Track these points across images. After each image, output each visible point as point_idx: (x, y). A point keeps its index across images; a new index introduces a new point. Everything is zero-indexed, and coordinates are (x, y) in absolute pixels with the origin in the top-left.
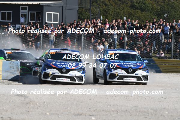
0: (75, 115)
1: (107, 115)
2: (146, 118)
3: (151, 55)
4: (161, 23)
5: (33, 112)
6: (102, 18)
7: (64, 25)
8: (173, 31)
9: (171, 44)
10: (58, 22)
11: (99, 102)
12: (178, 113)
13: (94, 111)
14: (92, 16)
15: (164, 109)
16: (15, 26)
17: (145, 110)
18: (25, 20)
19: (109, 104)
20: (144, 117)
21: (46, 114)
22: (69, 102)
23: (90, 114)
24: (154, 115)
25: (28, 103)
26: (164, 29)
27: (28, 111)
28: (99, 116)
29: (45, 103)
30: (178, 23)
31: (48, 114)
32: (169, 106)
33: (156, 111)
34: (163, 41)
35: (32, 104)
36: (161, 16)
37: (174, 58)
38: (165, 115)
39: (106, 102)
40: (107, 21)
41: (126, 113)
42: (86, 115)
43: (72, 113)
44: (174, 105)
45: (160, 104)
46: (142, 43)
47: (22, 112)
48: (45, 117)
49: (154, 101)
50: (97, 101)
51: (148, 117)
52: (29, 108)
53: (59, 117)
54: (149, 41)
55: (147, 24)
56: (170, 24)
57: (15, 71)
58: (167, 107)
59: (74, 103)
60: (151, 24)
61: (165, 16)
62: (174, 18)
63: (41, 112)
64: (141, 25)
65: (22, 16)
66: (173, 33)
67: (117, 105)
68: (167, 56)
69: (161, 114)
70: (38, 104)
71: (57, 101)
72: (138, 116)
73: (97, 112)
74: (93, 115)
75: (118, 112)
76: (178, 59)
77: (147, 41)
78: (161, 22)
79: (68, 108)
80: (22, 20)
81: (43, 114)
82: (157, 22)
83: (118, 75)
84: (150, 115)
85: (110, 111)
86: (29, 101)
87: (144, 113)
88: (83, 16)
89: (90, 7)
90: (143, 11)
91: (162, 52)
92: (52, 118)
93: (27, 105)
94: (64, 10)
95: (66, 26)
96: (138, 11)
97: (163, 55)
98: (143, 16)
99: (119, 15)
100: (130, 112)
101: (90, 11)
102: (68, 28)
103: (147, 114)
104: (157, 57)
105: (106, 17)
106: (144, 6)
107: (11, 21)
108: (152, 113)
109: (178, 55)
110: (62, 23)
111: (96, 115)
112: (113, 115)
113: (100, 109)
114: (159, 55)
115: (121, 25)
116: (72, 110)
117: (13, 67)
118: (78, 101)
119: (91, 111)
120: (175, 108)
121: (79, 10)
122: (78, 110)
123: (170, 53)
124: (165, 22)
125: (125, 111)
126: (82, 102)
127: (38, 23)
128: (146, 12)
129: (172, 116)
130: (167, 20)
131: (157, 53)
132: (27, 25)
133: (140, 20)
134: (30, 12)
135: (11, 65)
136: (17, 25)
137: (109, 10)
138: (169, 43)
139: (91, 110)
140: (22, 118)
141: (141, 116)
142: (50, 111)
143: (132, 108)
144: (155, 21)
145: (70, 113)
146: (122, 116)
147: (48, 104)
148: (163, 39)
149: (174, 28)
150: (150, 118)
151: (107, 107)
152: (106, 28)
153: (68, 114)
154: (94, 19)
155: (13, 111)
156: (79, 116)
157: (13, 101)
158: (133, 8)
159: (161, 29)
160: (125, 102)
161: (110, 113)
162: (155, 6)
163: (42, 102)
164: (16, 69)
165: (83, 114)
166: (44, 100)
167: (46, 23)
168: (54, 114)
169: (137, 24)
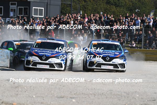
0: (58, 98)
1: (86, 97)
2: (120, 100)
3: (124, 45)
4: (133, 18)
5: (21, 95)
6: (81, 13)
7: (48, 18)
8: (143, 24)
9: (142, 36)
10: (43, 16)
11: (79, 87)
12: (147, 95)
13: (75, 94)
14: (73, 10)
15: (135, 92)
16: (6, 20)
17: (119, 93)
18: (14, 14)
19: (87, 88)
20: (118, 99)
21: (32, 97)
22: (52, 86)
23: (71, 97)
24: (126, 97)
25: (16, 87)
26: (136, 23)
27: (17, 94)
28: (78, 98)
29: (32, 87)
30: (148, 17)
31: (34, 96)
32: (139, 90)
33: (128, 94)
34: (135, 33)
35: (20, 88)
36: (133, 11)
37: (144, 48)
38: (136, 97)
39: (85, 86)
40: (86, 15)
41: (103, 96)
42: (68, 97)
43: (55, 96)
44: (144, 89)
45: (132, 88)
46: (116, 35)
47: (12, 95)
48: (32, 100)
49: (127, 85)
50: (77, 86)
51: (121, 99)
52: (17, 91)
53: (44, 99)
54: (122, 33)
55: (121, 18)
56: (140, 18)
57: (5, 59)
58: (138, 91)
59: (57, 88)
60: (124, 18)
61: (136, 11)
62: (144, 13)
63: (28, 95)
64: (116, 19)
65: (12, 10)
66: (144, 26)
67: (94, 89)
68: (138, 46)
69: (132, 97)
70: (25, 88)
71: (42, 85)
72: (113, 98)
73: (77, 95)
74: (74, 98)
75: (95, 95)
76: (148, 49)
77: (121, 33)
78: (132, 16)
79: (52, 92)
80: (12, 14)
81: (30, 97)
82: (129, 16)
83: (96, 63)
84: (123, 98)
85: (88, 94)
86: (18, 85)
87: (118, 96)
88: (65, 11)
89: (71, 3)
90: (117, 7)
91: (134, 43)
92: (38, 100)
93: (16, 89)
94: (48, 6)
95: (50, 20)
96: (113, 7)
97: (134, 45)
98: (117, 11)
99: (96, 10)
100: (105, 95)
101: (71, 6)
102: (52, 21)
103: (121, 97)
104: (129, 47)
105: (85, 12)
106: (118, 3)
107: (2, 15)
108: (125, 96)
109: (147, 45)
110: (47, 17)
111: (76, 98)
112: (91, 98)
113: (80, 93)
114: (131, 45)
115: (98, 19)
116: (55, 93)
117: (4, 55)
118: (60, 85)
119: (72, 95)
120: (145, 92)
121: (61, 5)
122: (60, 93)
123: (140, 44)
124: (136, 17)
125: (102, 94)
126: (64, 86)
127: (26, 17)
128: (120, 7)
129: (142, 98)
130: (138, 15)
131: (129, 43)
132: (16, 19)
133: (114, 14)
134: (18, 7)
135: (2, 54)
136: (7, 19)
137: (88, 5)
138: (140, 35)
139: (72, 93)
140: (11, 101)
141: (115, 98)
142: (36, 94)
143: (108, 91)
144: (128, 15)
145: (54, 96)
146: (99, 98)
147: (34, 88)
148: (135, 31)
149: (144, 21)
150: (123, 101)
151: (86, 91)
152: (85, 21)
153: (52, 97)
154: (75, 13)
155: (3, 94)
156: (61, 99)
157: (3, 86)
158: (108, 4)
159: (133, 22)
160: (102, 86)
161: (88, 96)
162: (128, 2)
163: (29, 86)
164: (6, 57)
165: (64, 97)
166: (30, 85)
167: (32, 17)
168: (39, 97)
169: (112, 18)
